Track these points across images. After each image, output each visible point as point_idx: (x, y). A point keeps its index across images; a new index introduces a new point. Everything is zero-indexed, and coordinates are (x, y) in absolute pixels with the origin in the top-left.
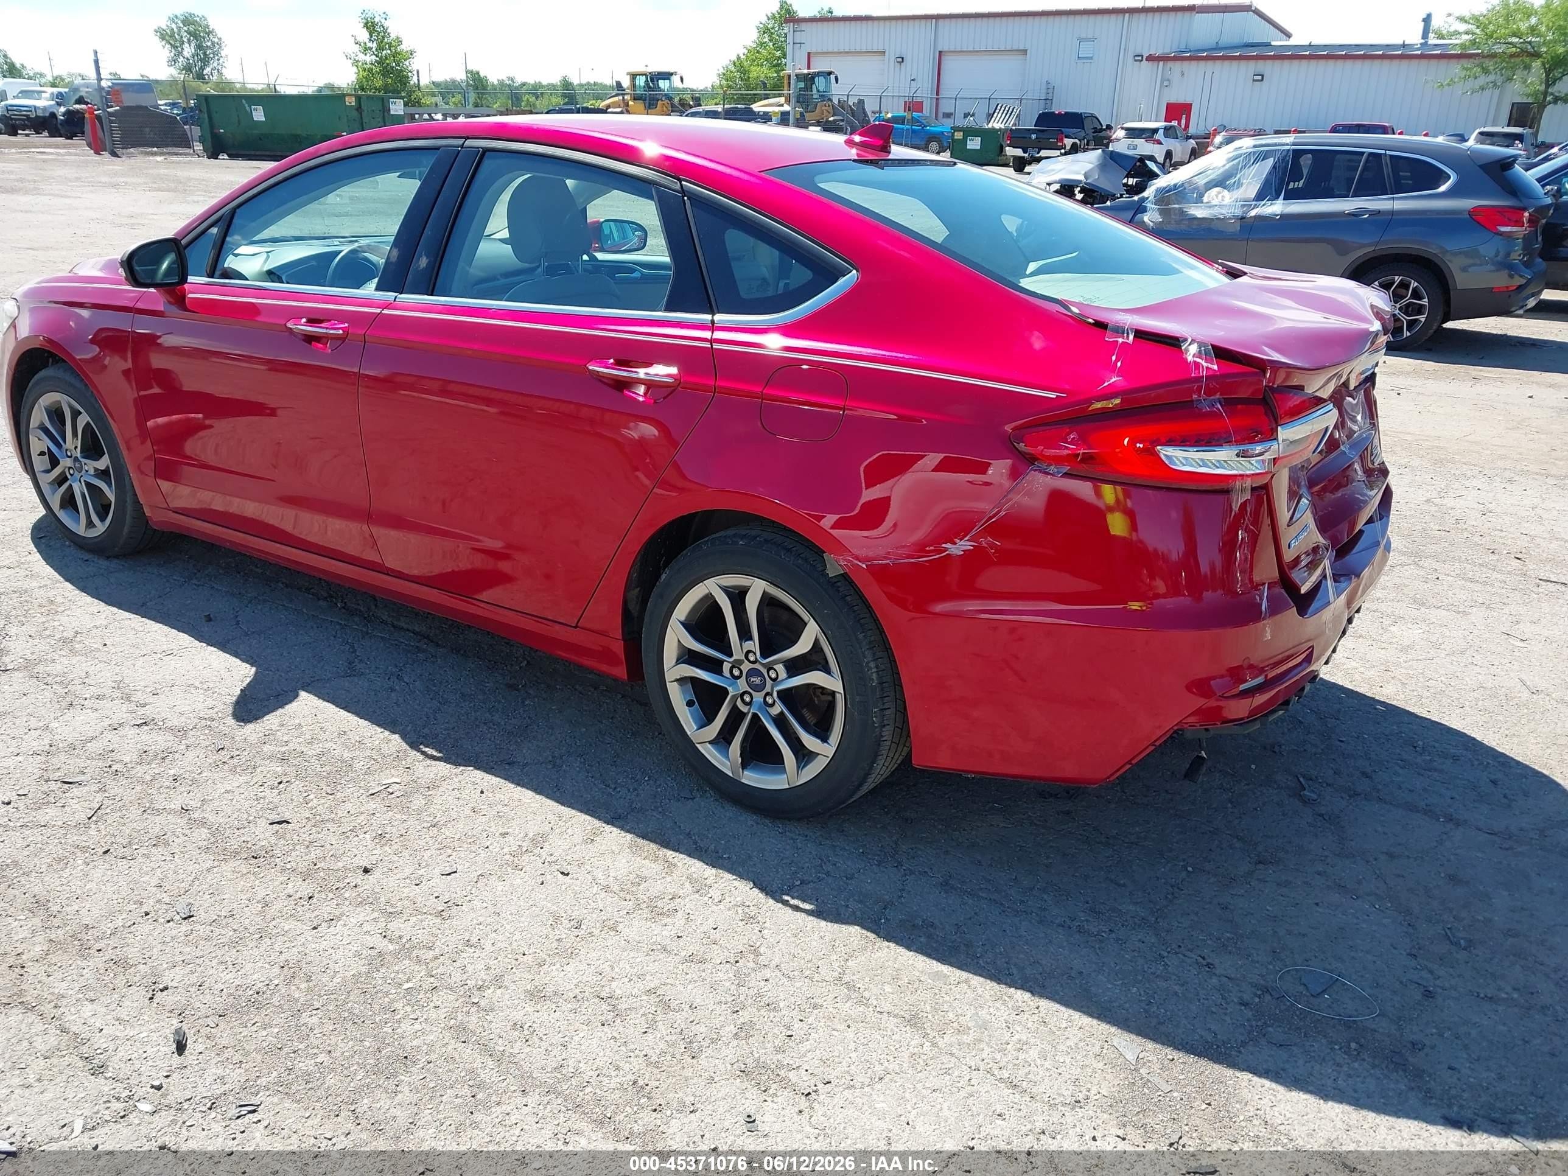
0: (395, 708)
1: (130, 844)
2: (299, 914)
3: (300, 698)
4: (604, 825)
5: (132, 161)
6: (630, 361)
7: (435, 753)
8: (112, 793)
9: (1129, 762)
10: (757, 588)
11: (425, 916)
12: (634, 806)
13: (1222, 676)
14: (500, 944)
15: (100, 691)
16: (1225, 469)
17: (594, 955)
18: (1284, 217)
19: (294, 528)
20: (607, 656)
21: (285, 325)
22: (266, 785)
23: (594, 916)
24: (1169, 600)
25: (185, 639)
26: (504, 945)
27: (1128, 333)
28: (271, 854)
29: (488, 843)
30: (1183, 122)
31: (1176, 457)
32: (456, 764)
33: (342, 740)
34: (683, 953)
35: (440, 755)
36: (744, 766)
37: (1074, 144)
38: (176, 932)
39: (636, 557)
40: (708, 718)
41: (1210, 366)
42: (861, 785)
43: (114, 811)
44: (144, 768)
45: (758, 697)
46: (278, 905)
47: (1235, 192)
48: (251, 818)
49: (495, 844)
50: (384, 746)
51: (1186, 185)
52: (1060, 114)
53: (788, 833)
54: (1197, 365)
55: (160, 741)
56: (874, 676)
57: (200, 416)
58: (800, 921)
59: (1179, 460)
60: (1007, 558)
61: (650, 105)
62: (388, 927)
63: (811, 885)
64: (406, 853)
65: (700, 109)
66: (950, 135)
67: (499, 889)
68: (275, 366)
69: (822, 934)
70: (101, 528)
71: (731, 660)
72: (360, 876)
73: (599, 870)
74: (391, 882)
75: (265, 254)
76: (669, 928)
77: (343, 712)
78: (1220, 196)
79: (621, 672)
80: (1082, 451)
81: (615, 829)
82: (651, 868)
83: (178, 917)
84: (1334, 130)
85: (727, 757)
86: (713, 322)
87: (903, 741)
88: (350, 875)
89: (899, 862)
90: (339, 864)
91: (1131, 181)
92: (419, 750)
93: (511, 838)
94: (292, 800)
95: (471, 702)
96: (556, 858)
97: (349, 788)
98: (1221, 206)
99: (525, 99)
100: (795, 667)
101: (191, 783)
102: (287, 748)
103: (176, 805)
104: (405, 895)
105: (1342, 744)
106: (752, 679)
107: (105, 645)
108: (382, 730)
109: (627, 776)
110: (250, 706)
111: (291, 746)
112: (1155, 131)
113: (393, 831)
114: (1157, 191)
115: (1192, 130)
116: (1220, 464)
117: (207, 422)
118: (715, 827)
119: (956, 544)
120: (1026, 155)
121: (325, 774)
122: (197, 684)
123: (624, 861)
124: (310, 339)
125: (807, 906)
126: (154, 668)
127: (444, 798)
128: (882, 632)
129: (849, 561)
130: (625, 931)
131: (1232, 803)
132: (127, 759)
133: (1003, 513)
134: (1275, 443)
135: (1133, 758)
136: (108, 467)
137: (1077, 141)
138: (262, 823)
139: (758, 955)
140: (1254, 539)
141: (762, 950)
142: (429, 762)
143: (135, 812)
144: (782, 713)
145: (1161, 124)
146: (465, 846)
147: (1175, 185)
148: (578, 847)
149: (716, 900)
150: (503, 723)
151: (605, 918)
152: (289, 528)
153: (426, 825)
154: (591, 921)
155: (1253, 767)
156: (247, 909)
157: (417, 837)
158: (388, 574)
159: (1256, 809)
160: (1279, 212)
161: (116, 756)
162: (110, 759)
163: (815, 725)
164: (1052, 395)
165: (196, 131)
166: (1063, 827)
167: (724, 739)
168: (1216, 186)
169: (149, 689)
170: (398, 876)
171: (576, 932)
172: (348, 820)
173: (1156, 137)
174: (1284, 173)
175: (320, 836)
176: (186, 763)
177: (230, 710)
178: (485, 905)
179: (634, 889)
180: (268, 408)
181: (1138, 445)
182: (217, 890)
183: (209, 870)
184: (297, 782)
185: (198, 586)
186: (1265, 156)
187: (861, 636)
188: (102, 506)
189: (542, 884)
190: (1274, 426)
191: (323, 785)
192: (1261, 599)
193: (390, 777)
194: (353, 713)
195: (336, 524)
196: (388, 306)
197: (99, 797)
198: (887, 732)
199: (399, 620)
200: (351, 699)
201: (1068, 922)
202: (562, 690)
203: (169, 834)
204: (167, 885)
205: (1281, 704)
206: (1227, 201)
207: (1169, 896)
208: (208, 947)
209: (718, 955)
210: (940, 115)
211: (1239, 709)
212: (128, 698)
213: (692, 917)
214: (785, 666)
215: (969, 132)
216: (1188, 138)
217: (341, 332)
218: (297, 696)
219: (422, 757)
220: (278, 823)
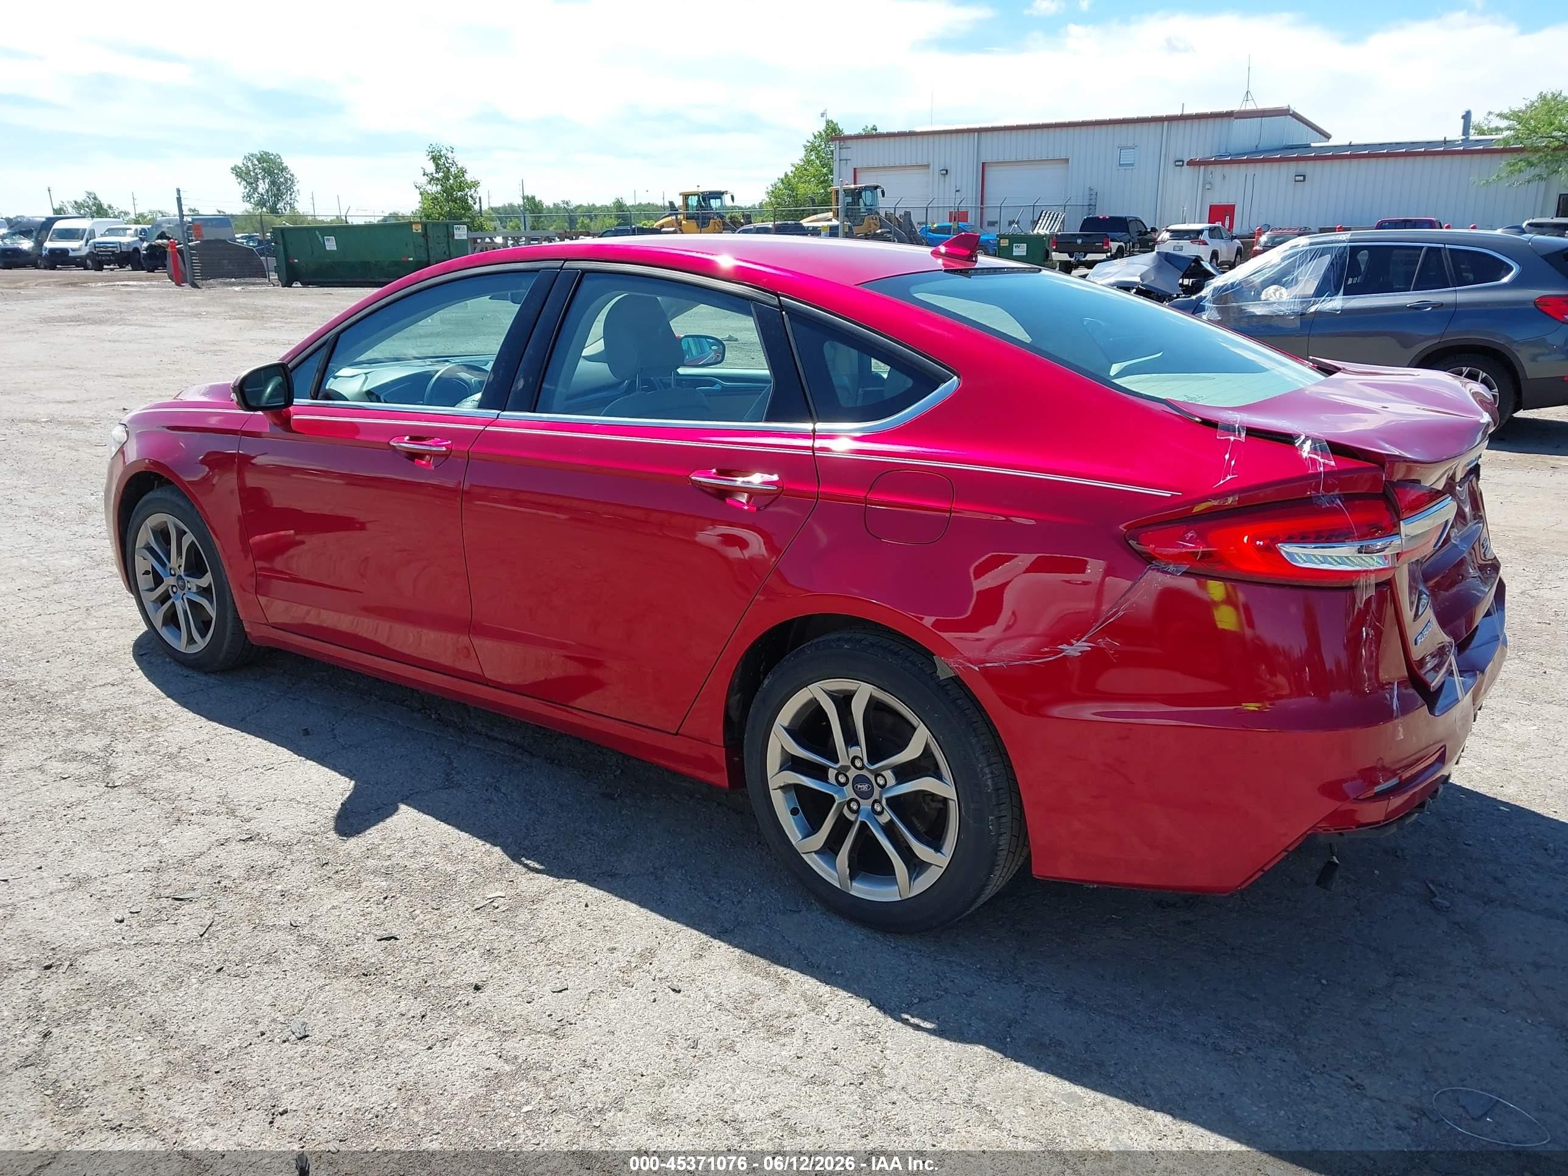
0: (495, 819)
1: (242, 961)
2: (413, 1034)
3: (400, 811)
4: (711, 939)
5: (212, 291)
6: (732, 471)
7: (537, 866)
8: (222, 909)
9: (1261, 869)
10: (863, 693)
11: (540, 1035)
12: (740, 919)
13: (1354, 779)
14: (617, 1064)
15: (205, 806)
16: (1347, 564)
17: (714, 1076)
18: (1345, 312)
19: (388, 640)
20: (708, 764)
21: (388, 443)
22: (372, 900)
23: (710, 1035)
24: (1293, 700)
25: (285, 754)
26: (621, 1065)
27: (1239, 432)
28: (381, 971)
29: (597, 959)
30: (1227, 223)
31: (1297, 554)
32: (559, 876)
33: (445, 853)
34: (805, 1075)
35: (542, 867)
36: (852, 877)
37: (1120, 247)
38: (292, 1052)
39: (738, 664)
40: (813, 827)
41: (1327, 461)
42: (978, 896)
43: (224, 928)
44: (253, 884)
45: (866, 805)
46: (390, 1025)
47: (1293, 288)
48: (359, 934)
49: (604, 960)
50: (487, 860)
51: (1244, 284)
52: (1104, 219)
53: (900, 948)
54: (1314, 461)
55: (266, 856)
56: (989, 782)
57: (292, 532)
58: (922, 1041)
59: (1300, 557)
60: (1126, 660)
61: (703, 223)
62: (503, 1046)
63: (931, 1003)
64: (515, 970)
65: (751, 226)
66: (996, 242)
67: (612, 1006)
68: (352, 480)
69: (947, 1054)
70: (201, 644)
71: (837, 766)
72: (470, 996)
73: (710, 987)
74: (503, 999)
75: (364, 376)
76: (788, 1048)
77: (443, 825)
78: (1278, 294)
79: (722, 779)
80: (1201, 549)
81: (723, 944)
82: (764, 985)
83: (293, 1037)
84: (1380, 226)
85: (834, 867)
86: (814, 431)
87: (1019, 849)
88: (461, 992)
89: (1019, 978)
90: (449, 981)
91: (1186, 282)
92: (521, 863)
93: (620, 954)
94: (399, 915)
95: (569, 813)
96: (666, 975)
97: (454, 903)
98: (1280, 303)
99: (580, 221)
100: (904, 773)
101: (298, 899)
102: (390, 862)
103: (285, 921)
104: (517, 1013)
105: (1468, 847)
106: (859, 786)
107: (208, 760)
108: (483, 843)
109: (730, 889)
110: (351, 820)
111: (394, 860)
112: (1200, 232)
113: (501, 947)
114: (1214, 290)
115: (1236, 231)
116: (1342, 560)
117: (298, 538)
118: (825, 942)
119: (1072, 645)
120: (1072, 259)
121: (429, 888)
122: (299, 798)
123: (735, 977)
124: (413, 456)
125: (928, 1025)
126: (256, 782)
127: (549, 911)
128: (995, 735)
129: (960, 664)
130: (744, 1052)
131: (1358, 910)
132: (235, 875)
133: (1121, 613)
134: (1398, 537)
135: (1265, 865)
136: (210, 585)
137: (1122, 244)
138: (370, 939)
139: (882, 1076)
140: (1379, 633)
141: (885, 1071)
142: (531, 875)
143: (245, 929)
144: (891, 821)
145: (1205, 225)
146: (573, 961)
147: (1232, 284)
148: (687, 963)
149: (834, 1019)
150: (601, 834)
151: (721, 1037)
152: (382, 640)
153: (533, 940)
154: (707, 1041)
155: (1376, 872)
156: (361, 1028)
157: (525, 953)
158: (487, 685)
159: (1386, 918)
160: (1339, 307)
161: (225, 871)
162: (219, 875)
163: (926, 833)
164: (1167, 494)
165: (272, 262)
166: (1185, 938)
167: (830, 849)
168: (1273, 283)
169: (253, 804)
170: (509, 994)
171: (693, 1052)
172: (455, 935)
173: (1201, 238)
174: (1342, 269)
175: (429, 952)
176: (293, 877)
177: (332, 824)
178: (599, 1023)
179: (748, 1007)
180: (358, 523)
181: (1258, 543)
182: (331, 1009)
183: (321, 988)
184: (403, 897)
185: (294, 700)
186: (1323, 253)
187: (974, 741)
188: (203, 622)
189: (655, 1001)
190: (1396, 520)
191: (428, 899)
192: (1392, 698)
193: (495, 891)
194: (453, 826)
195: (430, 636)
196: (491, 423)
197: (210, 914)
198: (1004, 841)
199: (493, 730)
200: (450, 812)
201: (1202, 1039)
202: (658, 799)
203: (280, 951)
204: (280, 1004)
205: (1417, 807)
206: (1285, 298)
207: (1306, 1012)
208: (325, 1068)
209: (841, 1076)
210: (985, 224)
211: (1374, 812)
212: (232, 813)
213: (810, 1037)
214: (893, 772)
215: (1015, 239)
216: (1233, 238)
217: (444, 449)
218: (396, 809)
219: (524, 870)
220: (386, 939)
